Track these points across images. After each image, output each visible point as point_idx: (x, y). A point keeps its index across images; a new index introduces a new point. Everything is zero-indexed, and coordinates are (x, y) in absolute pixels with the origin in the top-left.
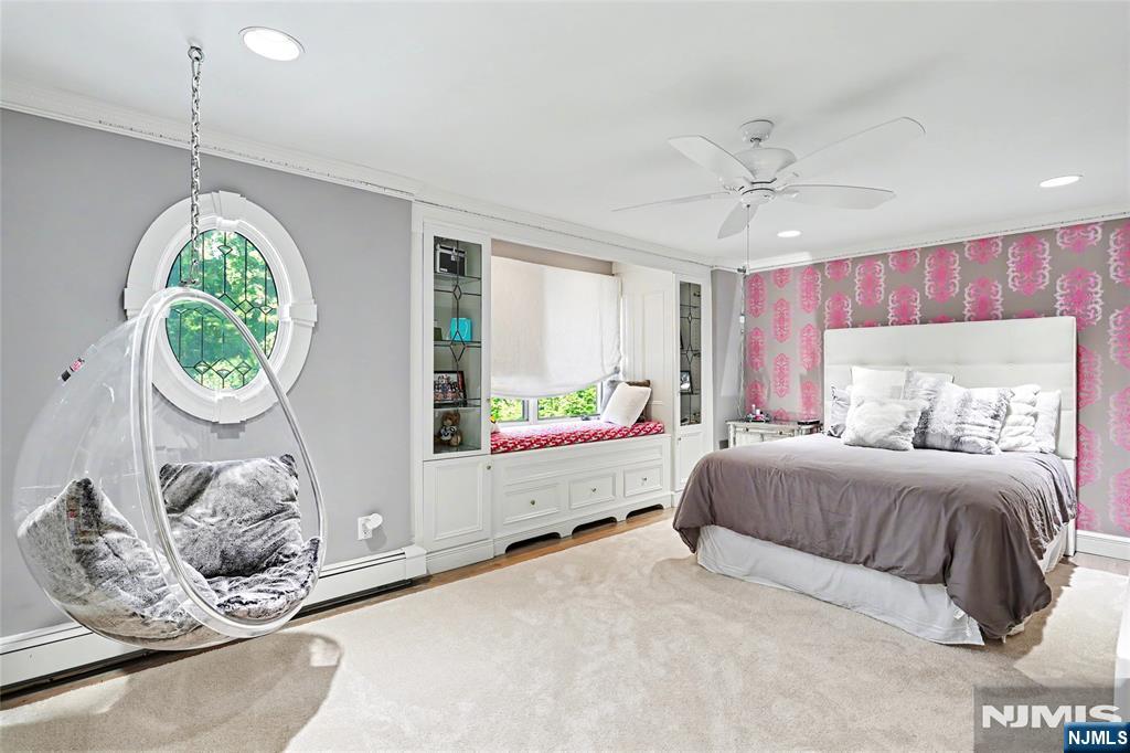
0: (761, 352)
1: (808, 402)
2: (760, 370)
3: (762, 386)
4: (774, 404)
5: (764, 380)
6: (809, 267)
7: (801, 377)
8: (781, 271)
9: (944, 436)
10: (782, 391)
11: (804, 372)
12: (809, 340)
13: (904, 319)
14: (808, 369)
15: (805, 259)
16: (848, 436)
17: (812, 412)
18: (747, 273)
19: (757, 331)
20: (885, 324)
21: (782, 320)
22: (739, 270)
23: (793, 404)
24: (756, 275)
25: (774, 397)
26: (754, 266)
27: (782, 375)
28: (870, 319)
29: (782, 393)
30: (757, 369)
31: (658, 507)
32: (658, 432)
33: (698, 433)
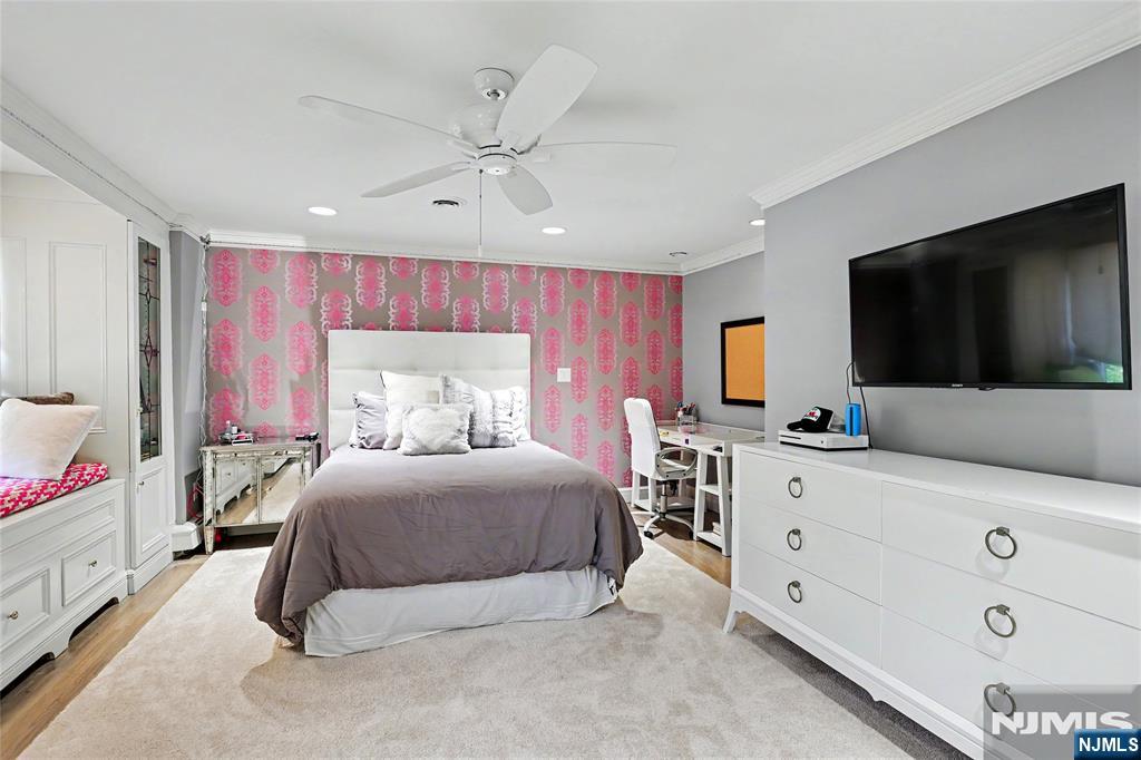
0: (233, 352)
1: (301, 413)
2: (233, 375)
3: (235, 395)
4: (256, 417)
5: (238, 388)
6: (301, 254)
7: (292, 383)
8: (264, 252)
9: (485, 435)
10: (265, 401)
11: (296, 377)
12: (301, 340)
13: (404, 326)
14: (301, 374)
15: (297, 243)
16: (406, 446)
17: (306, 424)
18: (211, 244)
19: (226, 324)
20: (386, 328)
21: (264, 314)
22: (202, 239)
23: (281, 415)
24: (226, 250)
25: (254, 410)
26: (221, 238)
27: (265, 381)
28: (369, 321)
29: (265, 403)
30: (227, 374)
31: (113, 602)
32: (102, 479)
33: (157, 472)
